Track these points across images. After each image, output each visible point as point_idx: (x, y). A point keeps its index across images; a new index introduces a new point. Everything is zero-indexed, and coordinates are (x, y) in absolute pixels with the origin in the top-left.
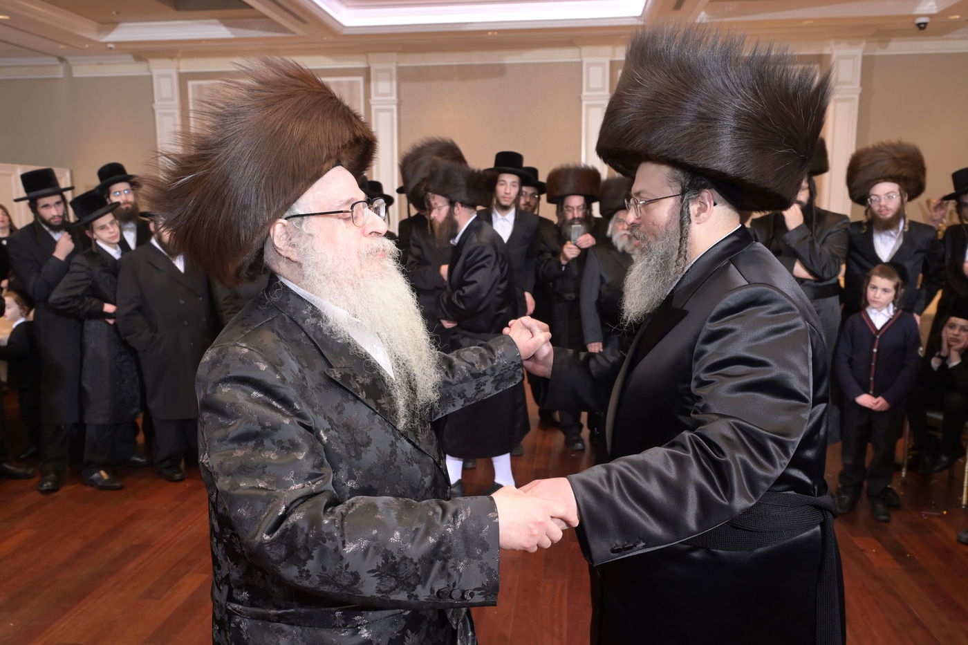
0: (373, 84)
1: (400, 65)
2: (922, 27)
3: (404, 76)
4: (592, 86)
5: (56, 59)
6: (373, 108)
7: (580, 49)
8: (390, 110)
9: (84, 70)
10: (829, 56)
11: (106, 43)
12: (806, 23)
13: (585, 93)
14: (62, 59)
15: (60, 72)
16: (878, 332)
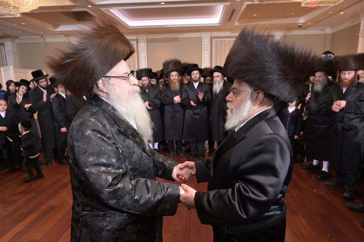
0: (139, 44)
1: (147, 38)
2: (300, 27)
3: (148, 41)
4: (205, 44)
5: (40, 36)
6: (139, 51)
7: (201, 33)
8: (145, 52)
9: (49, 40)
10: (274, 35)
11: (56, 31)
12: (267, 25)
13: (203, 46)
14: (42, 37)
15: (42, 40)
16: (290, 114)
